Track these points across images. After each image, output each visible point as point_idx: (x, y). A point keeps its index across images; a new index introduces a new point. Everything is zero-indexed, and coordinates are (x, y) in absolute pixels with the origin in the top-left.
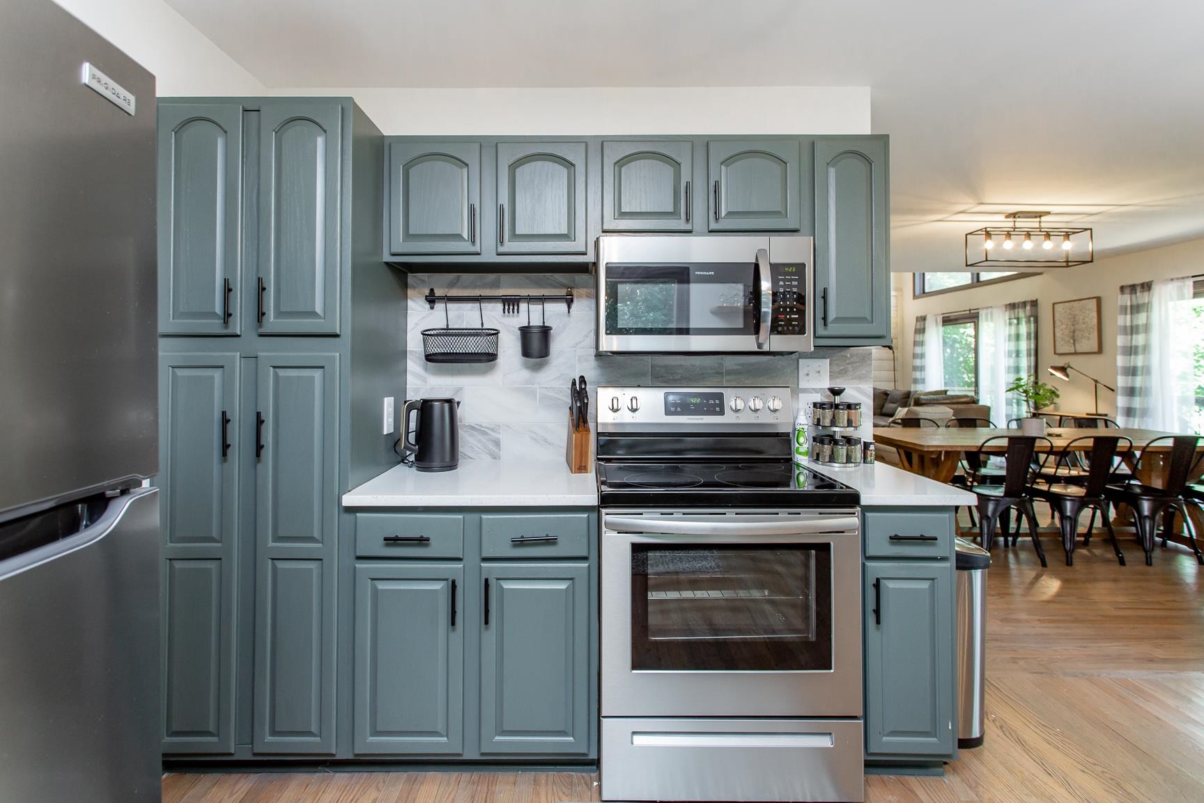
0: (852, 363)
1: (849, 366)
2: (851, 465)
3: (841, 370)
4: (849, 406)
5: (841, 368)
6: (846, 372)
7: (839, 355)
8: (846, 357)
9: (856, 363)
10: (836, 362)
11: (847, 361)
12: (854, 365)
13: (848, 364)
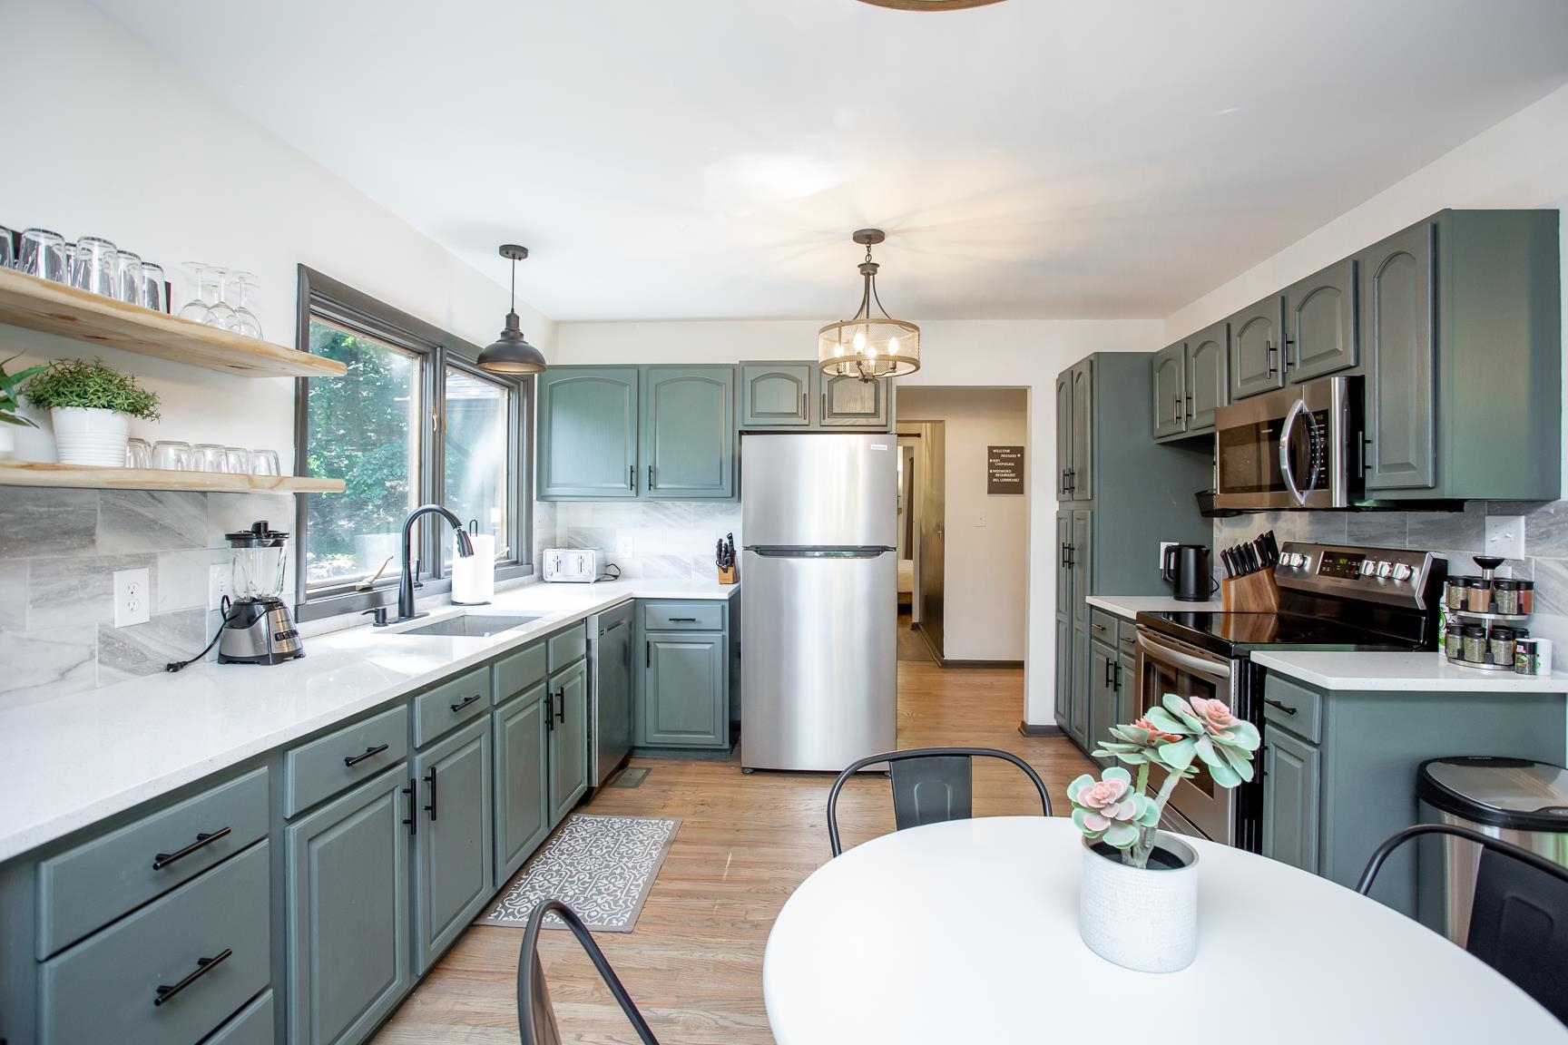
0: (1558, 523)
1: (1553, 528)
2: (1461, 662)
3: (1541, 533)
4: (1516, 585)
5: (1542, 530)
6: (1548, 537)
7: (1539, 510)
8: (1549, 513)
9: (1564, 522)
10: (1534, 521)
11: (1552, 520)
12: (1562, 525)
13: (1553, 524)
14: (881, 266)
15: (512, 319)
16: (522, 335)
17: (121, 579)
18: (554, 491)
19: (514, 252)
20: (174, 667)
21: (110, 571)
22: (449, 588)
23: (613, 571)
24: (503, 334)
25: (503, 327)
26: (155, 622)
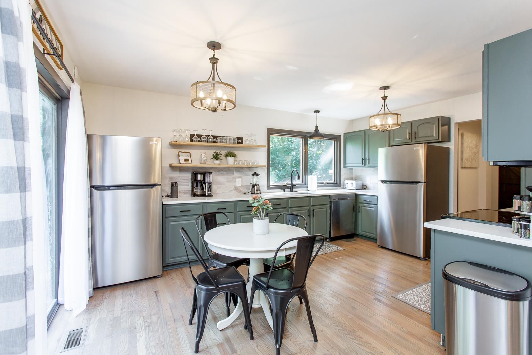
14: (388, 97)
15: (317, 127)
16: (319, 131)
17: (237, 180)
18: (347, 165)
19: (317, 112)
20: (245, 193)
21: (236, 178)
22: (307, 187)
23: (365, 187)
24: (315, 131)
25: (315, 129)
26: (242, 186)
